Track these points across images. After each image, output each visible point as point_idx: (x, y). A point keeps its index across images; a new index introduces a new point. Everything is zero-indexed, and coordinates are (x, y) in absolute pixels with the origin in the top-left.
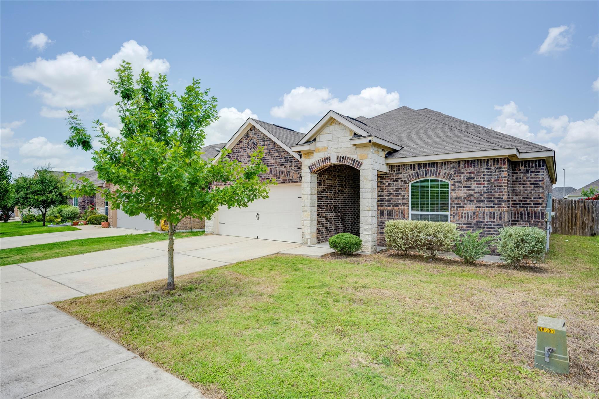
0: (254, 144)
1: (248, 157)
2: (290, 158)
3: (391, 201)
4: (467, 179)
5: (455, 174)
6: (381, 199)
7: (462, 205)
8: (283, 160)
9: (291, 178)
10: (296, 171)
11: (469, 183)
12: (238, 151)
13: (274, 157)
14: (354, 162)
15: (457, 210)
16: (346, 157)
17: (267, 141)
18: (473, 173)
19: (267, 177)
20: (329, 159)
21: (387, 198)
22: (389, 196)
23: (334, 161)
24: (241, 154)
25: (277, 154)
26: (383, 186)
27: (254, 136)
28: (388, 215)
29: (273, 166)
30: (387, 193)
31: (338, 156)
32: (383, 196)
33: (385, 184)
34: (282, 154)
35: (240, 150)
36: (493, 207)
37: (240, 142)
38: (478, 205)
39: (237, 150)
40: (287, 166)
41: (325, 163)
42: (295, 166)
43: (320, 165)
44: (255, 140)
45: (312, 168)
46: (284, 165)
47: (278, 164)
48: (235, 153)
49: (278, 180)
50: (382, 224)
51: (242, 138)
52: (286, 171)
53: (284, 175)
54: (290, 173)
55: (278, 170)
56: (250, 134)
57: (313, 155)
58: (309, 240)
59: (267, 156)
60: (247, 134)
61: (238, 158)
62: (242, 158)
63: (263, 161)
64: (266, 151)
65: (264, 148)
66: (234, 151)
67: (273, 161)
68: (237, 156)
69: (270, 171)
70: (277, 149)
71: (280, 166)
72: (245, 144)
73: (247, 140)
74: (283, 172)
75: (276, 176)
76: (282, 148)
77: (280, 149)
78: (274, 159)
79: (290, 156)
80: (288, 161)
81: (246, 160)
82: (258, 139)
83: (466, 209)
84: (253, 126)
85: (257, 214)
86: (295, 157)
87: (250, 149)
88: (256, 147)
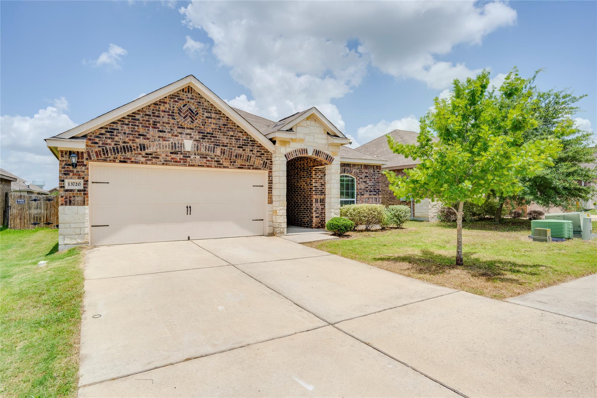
0: (192, 112)
1: (179, 128)
2: (251, 141)
3: (322, 191)
4: (365, 177)
5: (359, 173)
6: (315, 189)
7: (363, 194)
8: (241, 142)
9: (252, 163)
10: (259, 156)
11: (366, 179)
12: (156, 114)
13: (228, 136)
14: (327, 157)
15: (361, 197)
16: (321, 152)
17: (215, 113)
18: (368, 173)
19: (216, 159)
20: (306, 151)
21: (320, 188)
22: (321, 187)
23: (310, 154)
24: (166, 120)
25: (231, 133)
26: (317, 178)
27: (192, 101)
28: (321, 202)
29: (226, 146)
30: (320, 184)
31: (315, 150)
32: (317, 187)
33: (318, 177)
34: (240, 134)
35: (162, 114)
36: (376, 195)
37: (162, 102)
38: (370, 194)
39: (153, 113)
40: (246, 150)
41: (302, 154)
42: (257, 151)
43: (297, 155)
44: (193, 107)
45: (288, 157)
46: (242, 148)
47: (233, 145)
48: (150, 115)
49: (233, 165)
50: (316, 210)
51: (166, 98)
52: (246, 155)
53: (243, 160)
54: (251, 158)
55: (234, 152)
56: (183, 96)
57: (289, 144)
58: (286, 230)
59: (217, 133)
60: (176, 94)
61: (156, 125)
62: (167, 127)
63: (209, 138)
64: (213, 126)
65: (210, 121)
66: (148, 113)
67: (225, 141)
68: (154, 122)
69: (221, 152)
70: (231, 126)
71: (237, 148)
72: (174, 107)
73: (177, 104)
74: (241, 156)
75: (230, 159)
76: (240, 127)
77: (236, 127)
78: (227, 138)
79: (251, 139)
80: (249, 144)
81: (176, 130)
82: (199, 107)
83: (365, 196)
84: (189, 86)
85: (187, 207)
86: (257, 142)
87: (184, 118)
88: (196, 117)
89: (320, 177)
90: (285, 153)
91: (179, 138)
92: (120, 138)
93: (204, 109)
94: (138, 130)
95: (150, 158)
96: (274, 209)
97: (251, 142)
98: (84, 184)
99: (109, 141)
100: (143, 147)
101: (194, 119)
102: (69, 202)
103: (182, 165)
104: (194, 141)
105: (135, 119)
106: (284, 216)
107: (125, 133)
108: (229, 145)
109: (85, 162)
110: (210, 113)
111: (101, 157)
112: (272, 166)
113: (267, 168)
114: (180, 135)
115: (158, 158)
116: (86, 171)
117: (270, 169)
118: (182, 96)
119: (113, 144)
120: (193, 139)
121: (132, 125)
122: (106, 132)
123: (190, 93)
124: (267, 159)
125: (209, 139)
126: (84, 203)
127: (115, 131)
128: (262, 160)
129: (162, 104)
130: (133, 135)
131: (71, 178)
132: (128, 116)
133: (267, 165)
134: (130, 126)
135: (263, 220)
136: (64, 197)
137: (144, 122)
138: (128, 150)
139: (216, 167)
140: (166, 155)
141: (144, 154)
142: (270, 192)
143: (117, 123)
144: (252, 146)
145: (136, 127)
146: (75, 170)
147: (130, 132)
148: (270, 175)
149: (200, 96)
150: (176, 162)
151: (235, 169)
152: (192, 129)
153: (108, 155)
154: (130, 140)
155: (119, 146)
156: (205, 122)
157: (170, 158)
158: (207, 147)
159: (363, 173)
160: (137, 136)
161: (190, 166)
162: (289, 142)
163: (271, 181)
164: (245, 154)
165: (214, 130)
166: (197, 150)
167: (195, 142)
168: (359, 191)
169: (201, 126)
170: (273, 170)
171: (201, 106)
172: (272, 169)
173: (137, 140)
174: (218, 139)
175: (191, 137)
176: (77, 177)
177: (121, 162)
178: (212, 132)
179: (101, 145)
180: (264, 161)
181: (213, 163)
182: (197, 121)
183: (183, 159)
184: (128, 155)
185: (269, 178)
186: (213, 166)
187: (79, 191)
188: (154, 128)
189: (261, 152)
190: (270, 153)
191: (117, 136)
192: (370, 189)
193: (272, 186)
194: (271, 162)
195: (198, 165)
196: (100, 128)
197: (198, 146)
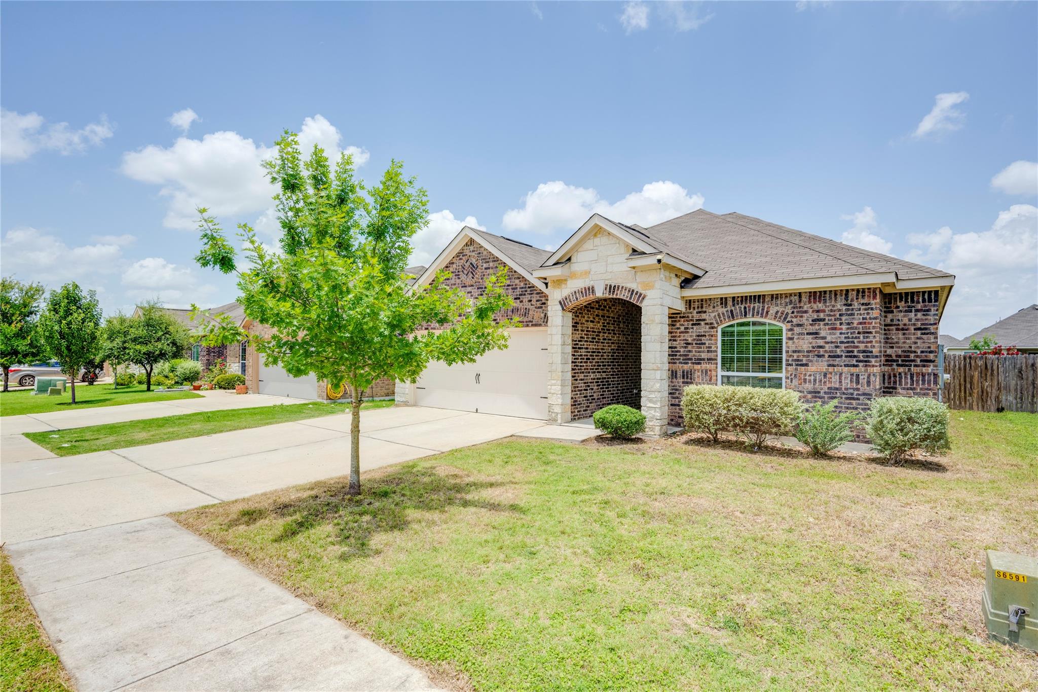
0: (473, 266)
1: (463, 287)
3: (688, 355)
4: (813, 321)
5: (793, 313)
6: (672, 351)
7: (804, 362)
9: (530, 319)
10: (539, 308)
11: (817, 327)
13: (505, 286)
14: (632, 294)
15: (796, 369)
16: (619, 286)
17: (493, 261)
18: (824, 311)
20: (592, 290)
21: (682, 350)
22: (685, 347)
23: (600, 293)
24: (452, 281)
25: (508, 282)
26: (676, 332)
27: (473, 254)
28: (683, 378)
30: (682, 342)
31: (607, 285)
32: (676, 348)
33: (678, 328)
34: (517, 281)
36: (857, 366)
37: (451, 263)
40: (524, 300)
41: (586, 295)
42: (537, 301)
43: (577, 299)
44: (474, 261)
45: (564, 303)
46: (519, 298)
50: (674, 391)
51: (454, 257)
53: (520, 315)
54: (529, 311)
55: (511, 306)
56: (466, 250)
57: (566, 284)
58: (559, 416)
60: (461, 251)
65: (488, 273)
70: (508, 274)
71: (513, 300)
72: (459, 266)
73: (462, 261)
74: (518, 309)
75: (507, 316)
76: (517, 272)
77: (513, 273)
79: (529, 285)
80: (527, 293)
82: (479, 259)
83: (812, 368)
84: (471, 239)
85: (477, 375)
87: (467, 275)
88: (476, 271)
89: (682, 329)
90: (560, 298)
93: (483, 259)
97: (529, 289)
101: (475, 274)
110: (489, 262)
123: (472, 245)
129: (451, 265)
144: (530, 294)
149: (479, 246)
151: (513, 327)
152: (472, 286)
156: (484, 275)
159: (806, 312)
162: (566, 280)
164: (522, 307)
168: (794, 356)
169: (480, 280)
171: (481, 257)
175: (472, 296)
182: (477, 275)
189: (542, 301)
192: (831, 352)
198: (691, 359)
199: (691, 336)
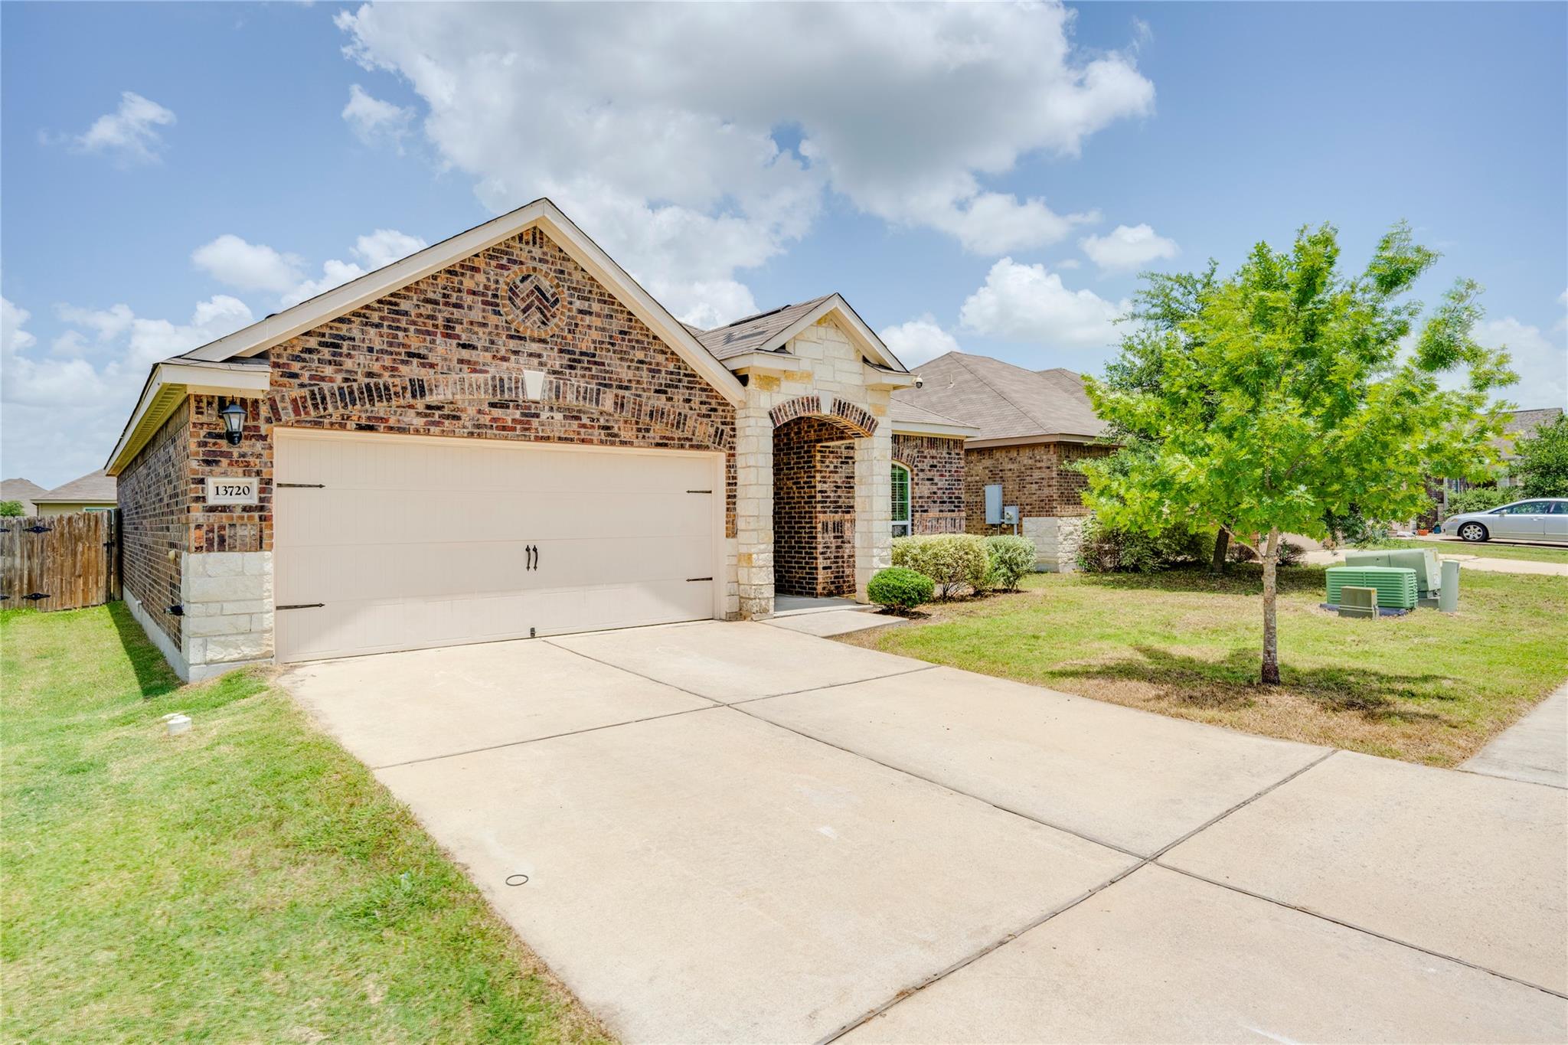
0: (544, 295)
1: (511, 337)
2: (685, 375)
4: (931, 466)
5: (918, 457)
7: (926, 508)
8: (663, 379)
10: (704, 416)
11: (932, 473)
12: (453, 300)
13: (632, 361)
14: (864, 418)
15: (921, 516)
16: (849, 404)
17: (599, 301)
18: (936, 458)
19: (602, 422)
20: (814, 402)
23: (826, 411)
24: (476, 315)
25: (640, 355)
27: (544, 267)
28: (834, 532)
29: (627, 388)
31: (836, 400)
34: (661, 358)
35: (468, 299)
36: (954, 511)
37: (468, 267)
38: (941, 508)
39: (445, 296)
40: (676, 397)
41: (809, 410)
42: (701, 403)
43: (796, 412)
44: (545, 284)
45: (777, 417)
46: (665, 392)
47: (645, 386)
48: (436, 303)
49: (644, 437)
51: (477, 255)
52: (674, 412)
53: (667, 423)
54: (685, 420)
55: (646, 405)
56: (521, 252)
57: (779, 386)
58: (772, 603)
59: (604, 353)
60: (503, 247)
61: (453, 328)
62: (481, 334)
63: (586, 365)
64: (595, 335)
65: (587, 322)
66: (430, 295)
67: (625, 374)
68: (448, 320)
69: (616, 403)
70: (640, 337)
71: (652, 394)
72: (497, 282)
73: (506, 273)
74: (663, 413)
75: (637, 423)
76: (659, 340)
77: (651, 340)
78: (629, 367)
79: (686, 369)
80: (681, 384)
81: (504, 345)
82: (561, 283)
84: (535, 228)
85: (528, 550)
86: (701, 378)
87: (524, 311)
88: (553, 310)
89: (832, 468)
90: (769, 408)
91: (512, 364)
92: (358, 362)
93: (575, 289)
94: (406, 341)
95: (436, 418)
96: (743, 550)
97: (686, 379)
98: (262, 491)
99: (328, 370)
100: (419, 389)
101: (548, 315)
102: (218, 542)
103: (518, 438)
104: (549, 373)
105: (397, 312)
106: (768, 567)
107: (371, 350)
108: (634, 385)
109: (264, 428)
110: (588, 299)
111: (307, 413)
112: (734, 440)
113: (725, 446)
114: (513, 358)
115: (458, 418)
116: (265, 453)
117: (731, 448)
118: (519, 253)
119: (339, 377)
120: (545, 369)
121: (390, 327)
122: (321, 344)
123: (538, 245)
124: (723, 423)
125: (586, 369)
126: (260, 544)
127: (345, 343)
128: (712, 426)
129: (468, 273)
130: (391, 354)
131: (225, 474)
132: (380, 301)
133: (724, 437)
134: (385, 330)
135: (711, 579)
136: (205, 528)
137: (421, 320)
138: (380, 396)
139: (602, 442)
140: (479, 412)
141: (421, 407)
142: (731, 506)
143: (350, 321)
144: (688, 388)
145: (401, 334)
146: (235, 452)
147: (385, 347)
148: (731, 464)
149: (562, 255)
150: (504, 428)
151: (648, 447)
152: (543, 341)
153: (325, 409)
154: (385, 368)
155: (355, 386)
156: (576, 325)
157: (488, 418)
158: (582, 391)
159: (925, 457)
160: (403, 357)
161: (538, 439)
162: (778, 379)
163: (734, 478)
164: (672, 409)
165: (598, 345)
166: (557, 397)
167: (552, 377)
168: (918, 502)
169: (566, 333)
170: (739, 450)
171: (565, 281)
172: (734, 448)
173: (403, 369)
174: (607, 368)
175: (541, 364)
176: (240, 470)
177: (360, 428)
178: (592, 351)
179: (307, 381)
180: (717, 428)
181: (596, 432)
182: (556, 320)
183: (520, 422)
184: (380, 408)
185: (730, 472)
186: (595, 441)
187: (245, 509)
188: (448, 336)
189: (710, 404)
190: (730, 408)
191: (349, 355)
192: (941, 498)
193: (735, 491)
194: (734, 430)
195: (560, 439)
196: (304, 335)
197: (558, 388)
198: (840, 507)
199: (840, 477)
